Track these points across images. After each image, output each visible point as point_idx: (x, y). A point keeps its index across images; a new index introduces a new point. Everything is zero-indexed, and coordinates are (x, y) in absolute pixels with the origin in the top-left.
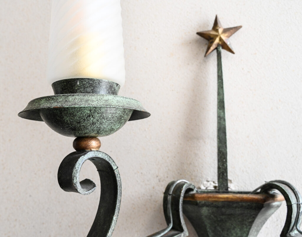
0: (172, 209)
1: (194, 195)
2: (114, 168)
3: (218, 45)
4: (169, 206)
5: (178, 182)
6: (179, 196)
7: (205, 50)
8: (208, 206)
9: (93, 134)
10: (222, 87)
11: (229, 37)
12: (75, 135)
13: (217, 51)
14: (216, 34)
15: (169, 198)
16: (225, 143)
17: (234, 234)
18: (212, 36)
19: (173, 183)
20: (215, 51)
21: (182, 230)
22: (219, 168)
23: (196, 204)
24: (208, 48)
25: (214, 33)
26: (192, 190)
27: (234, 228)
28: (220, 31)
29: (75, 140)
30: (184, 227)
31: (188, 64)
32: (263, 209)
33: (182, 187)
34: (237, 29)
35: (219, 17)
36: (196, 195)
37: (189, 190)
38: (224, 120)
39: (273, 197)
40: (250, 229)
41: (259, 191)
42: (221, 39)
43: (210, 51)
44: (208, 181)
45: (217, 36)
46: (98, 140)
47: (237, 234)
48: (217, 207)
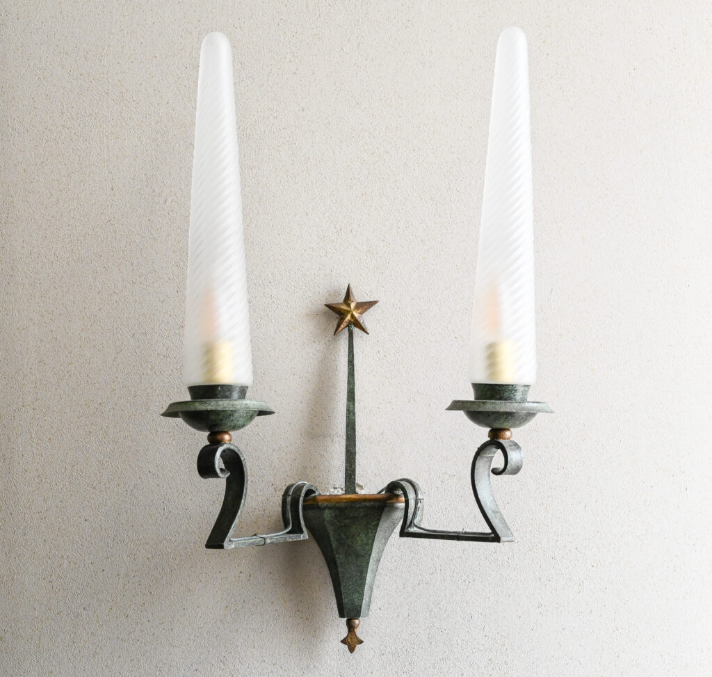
0: (291, 511)
1: (315, 496)
2: (242, 459)
3: (350, 322)
4: (289, 507)
5: (299, 483)
6: (300, 496)
7: (335, 326)
8: (330, 508)
9: (226, 430)
10: (353, 375)
11: (361, 313)
12: (209, 430)
13: (349, 329)
14: (348, 309)
15: (289, 499)
16: (355, 441)
17: (360, 542)
18: (342, 312)
19: (292, 485)
20: (347, 328)
21: (301, 532)
22: (346, 470)
23: (318, 508)
24: (338, 326)
25: (344, 307)
26: (314, 492)
27: (360, 533)
28: (353, 305)
29: (209, 435)
30: (304, 529)
31: (314, 342)
32: (386, 509)
33: (303, 487)
34: (371, 304)
35: (352, 286)
36: (317, 497)
37: (310, 492)
38: (354, 414)
39: (398, 496)
40: (375, 533)
41: (383, 493)
42: (353, 316)
43: (340, 329)
44: (336, 488)
45: (348, 312)
46: (229, 434)
47: (362, 541)
48: (340, 509)
